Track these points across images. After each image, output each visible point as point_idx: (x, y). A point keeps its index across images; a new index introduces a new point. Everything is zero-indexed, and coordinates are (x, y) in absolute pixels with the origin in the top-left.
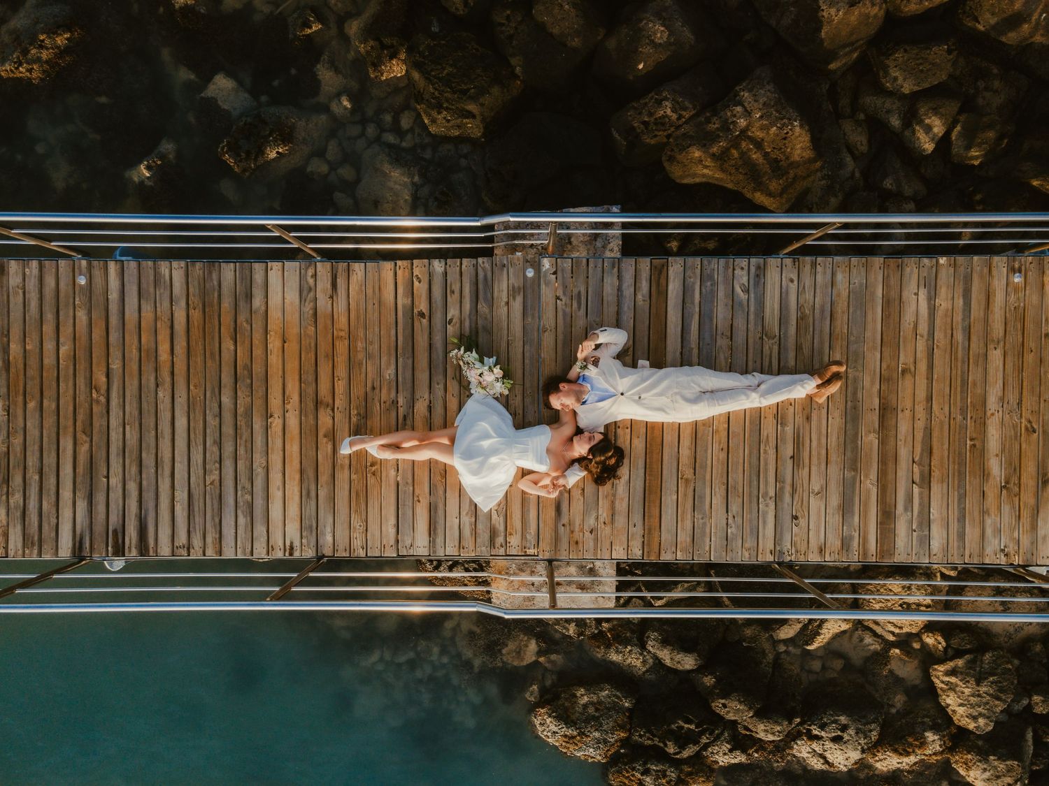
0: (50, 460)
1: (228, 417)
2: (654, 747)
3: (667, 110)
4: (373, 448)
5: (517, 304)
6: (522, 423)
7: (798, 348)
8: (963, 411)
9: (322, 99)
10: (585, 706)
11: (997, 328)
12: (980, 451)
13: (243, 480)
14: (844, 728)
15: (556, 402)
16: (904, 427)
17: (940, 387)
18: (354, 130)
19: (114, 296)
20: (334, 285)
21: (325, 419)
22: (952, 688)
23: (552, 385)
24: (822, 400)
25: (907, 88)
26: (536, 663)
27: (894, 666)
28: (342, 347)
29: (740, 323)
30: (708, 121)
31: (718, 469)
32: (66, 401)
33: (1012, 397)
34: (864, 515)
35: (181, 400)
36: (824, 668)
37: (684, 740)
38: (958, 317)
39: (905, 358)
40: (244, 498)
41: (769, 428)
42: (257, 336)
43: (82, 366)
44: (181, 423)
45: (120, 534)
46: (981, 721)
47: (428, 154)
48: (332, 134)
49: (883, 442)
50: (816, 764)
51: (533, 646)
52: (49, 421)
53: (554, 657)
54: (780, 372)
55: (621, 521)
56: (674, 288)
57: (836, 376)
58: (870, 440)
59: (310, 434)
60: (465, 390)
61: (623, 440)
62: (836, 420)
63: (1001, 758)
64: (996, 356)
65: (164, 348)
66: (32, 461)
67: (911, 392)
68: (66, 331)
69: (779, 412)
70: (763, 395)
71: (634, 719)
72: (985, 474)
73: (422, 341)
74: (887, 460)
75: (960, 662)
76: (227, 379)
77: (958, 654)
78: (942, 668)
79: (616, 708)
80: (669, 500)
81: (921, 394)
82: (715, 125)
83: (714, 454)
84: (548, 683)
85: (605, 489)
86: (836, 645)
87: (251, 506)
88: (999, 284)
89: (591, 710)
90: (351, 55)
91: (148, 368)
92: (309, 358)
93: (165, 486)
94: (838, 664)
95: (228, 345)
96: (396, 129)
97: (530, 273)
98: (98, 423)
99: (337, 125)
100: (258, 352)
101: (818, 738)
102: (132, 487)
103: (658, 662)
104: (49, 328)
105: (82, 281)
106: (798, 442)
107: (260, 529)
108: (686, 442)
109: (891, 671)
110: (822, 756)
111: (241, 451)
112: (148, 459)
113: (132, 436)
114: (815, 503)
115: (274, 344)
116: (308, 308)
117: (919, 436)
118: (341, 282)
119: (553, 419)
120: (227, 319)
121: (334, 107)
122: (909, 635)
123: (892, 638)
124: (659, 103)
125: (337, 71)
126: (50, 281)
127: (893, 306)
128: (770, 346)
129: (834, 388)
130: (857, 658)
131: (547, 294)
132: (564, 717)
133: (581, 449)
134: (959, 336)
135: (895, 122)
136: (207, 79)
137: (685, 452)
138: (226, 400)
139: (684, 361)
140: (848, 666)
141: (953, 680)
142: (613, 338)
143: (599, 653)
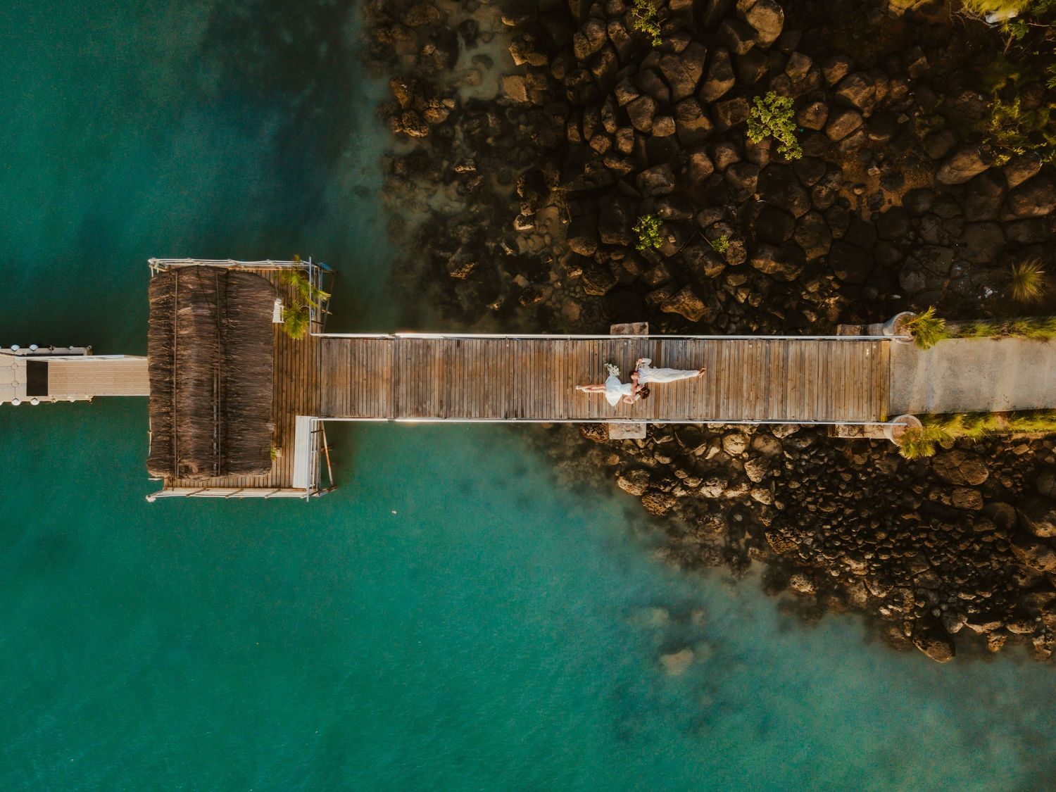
0: (499, 392)
1: (545, 381)
2: (656, 488)
3: (662, 295)
4: (584, 389)
5: (622, 352)
6: (623, 383)
7: (695, 364)
8: (738, 380)
9: (550, 282)
10: (635, 476)
11: (746, 359)
12: (741, 390)
13: (549, 398)
14: (716, 481)
15: (633, 377)
16: (722, 384)
17: (732, 374)
18: (561, 292)
19: (516, 349)
20: (573, 346)
21: (570, 382)
22: (750, 469)
23: (632, 372)
24: (701, 377)
25: (734, 284)
26: (619, 464)
27: (734, 464)
28: (575, 363)
29: (680, 357)
30: (673, 299)
31: (674, 395)
32: (503, 376)
33: (750, 376)
34: (712, 408)
35: (532, 376)
36: (712, 466)
37: (666, 485)
38: (736, 355)
39: (723, 366)
40: (549, 403)
41: (687, 384)
42: (552, 360)
43: (507, 367)
44: (532, 383)
45: (516, 412)
46: (758, 478)
47: (584, 300)
48: (553, 293)
49: (717, 388)
50: (709, 496)
51: (618, 458)
52: (499, 383)
53: (624, 462)
54: (690, 370)
55: (649, 408)
56: (663, 348)
57: (703, 370)
58: (713, 387)
59: (566, 386)
60: (608, 374)
61: (649, 387)
62: (705, 382)
63: (763, 489)
64: (745, 366)
65: (528, 363)
66: (494, 392)
67: (724, 375)
68: (503, 359)
69: (690, 380)
70: (685, 375)
71: (650, 480)
72: (743, 397)
73: (596, 361)
74: (718, 393)
75: (752, 461)
76: (545, 372)
77: (752, 459)
78: (747, 463)
79: (645, 476)
80: (661, 403)
81: (727, 375)
82: (675, 300)
83: (673, 391)
84: (622, 470)
85: (644, 400)
86: (715, 458)
87: (551, 405)
88: (746, 347)
89: (637, 477)
90: (560, 267)
91: (524, 368)
92: (566, 366)
93: (528, 399)
94: (716, 464)
95: (545, 362)
96: (574, 292)
97: (625, 344)
98: (511, 383)
99: (555, 290)
100: (553, 364)
101: (709, 486)
102: (520, 400)
103: (658, 462)
104: (499, 358)
105: (508, 345)
106: (695, 388)
107: (553, 411)
108: (666, 388)
109: (733, 466)
110: (710, 492)
111: (548, 390)
112: (524, 392)
113: (520, 386)
114: (699, 404)
115: (557, 362)
116: (566, 353)
117: (726, 387)
118: (575, 346)
119: (632, 381)
120: (545, 356)
121: (555, 285)
122: (739, 454)
123: (733, 455)
124: (659, 293)
125: (556, 274)
126: (500, 346)
127: (719, 353)
128: (688, 363)
129: (703, 373)
130: (722, 462)
131: (630, 349)
132: (628, 479)
133: (639, 389)
134: (736, 361)
135: (733, 293)
136: (514, 276)
137: (666, 391)
138: (544, 376)
139: (666, 367)
140: (719, 465)
141: (750, 466)
142: (648, 361)
143: (639, 460)
